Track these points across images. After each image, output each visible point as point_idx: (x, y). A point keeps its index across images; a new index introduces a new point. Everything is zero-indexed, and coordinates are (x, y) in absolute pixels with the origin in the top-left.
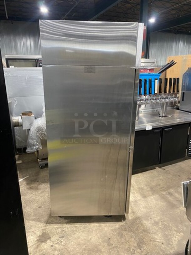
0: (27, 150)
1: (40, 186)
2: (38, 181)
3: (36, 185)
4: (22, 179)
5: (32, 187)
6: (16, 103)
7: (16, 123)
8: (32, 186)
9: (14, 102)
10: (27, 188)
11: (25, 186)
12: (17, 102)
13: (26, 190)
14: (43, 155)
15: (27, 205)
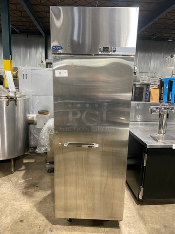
0: (37, 150)
1: (36, 193)
2: (37, 186)
3: (33, 191)
4: (24, 181)
5: (29, 192)
6: (37, 102)
7: (30, 120)
8: (29, 190)
9: (36, 100)
10: (23, 192)
11: (22, 189)
12: (38, 100)
13: (20, 194)
14: (52, 158)
15: (10, 213)
